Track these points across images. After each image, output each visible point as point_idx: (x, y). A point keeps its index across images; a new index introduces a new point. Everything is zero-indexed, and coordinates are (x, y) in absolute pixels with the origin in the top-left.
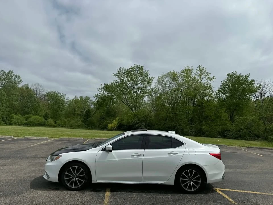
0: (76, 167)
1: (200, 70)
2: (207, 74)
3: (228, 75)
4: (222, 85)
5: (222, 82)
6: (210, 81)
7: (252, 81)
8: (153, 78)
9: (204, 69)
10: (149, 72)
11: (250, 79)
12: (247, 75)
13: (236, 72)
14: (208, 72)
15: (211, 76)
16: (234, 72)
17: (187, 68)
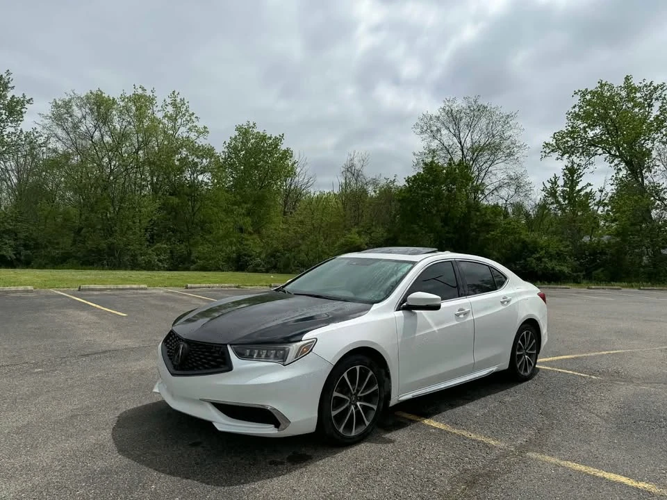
0: (358, 368)
1: (174, 105)
2: (191, 119)
3: (239, 129)
4: (226, 150)
5: (227, 145)
6: (198, 137)
7: (286, 151)
8: (28, 102)
9: (184, 104)
10: (11, 76)
11: (283, 147)
12: (280, 136)
13: (254, 124)
14: (193, 114)
15: (200, 125)
16: (252, 125)
17: (140, 91)
